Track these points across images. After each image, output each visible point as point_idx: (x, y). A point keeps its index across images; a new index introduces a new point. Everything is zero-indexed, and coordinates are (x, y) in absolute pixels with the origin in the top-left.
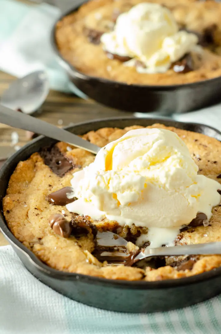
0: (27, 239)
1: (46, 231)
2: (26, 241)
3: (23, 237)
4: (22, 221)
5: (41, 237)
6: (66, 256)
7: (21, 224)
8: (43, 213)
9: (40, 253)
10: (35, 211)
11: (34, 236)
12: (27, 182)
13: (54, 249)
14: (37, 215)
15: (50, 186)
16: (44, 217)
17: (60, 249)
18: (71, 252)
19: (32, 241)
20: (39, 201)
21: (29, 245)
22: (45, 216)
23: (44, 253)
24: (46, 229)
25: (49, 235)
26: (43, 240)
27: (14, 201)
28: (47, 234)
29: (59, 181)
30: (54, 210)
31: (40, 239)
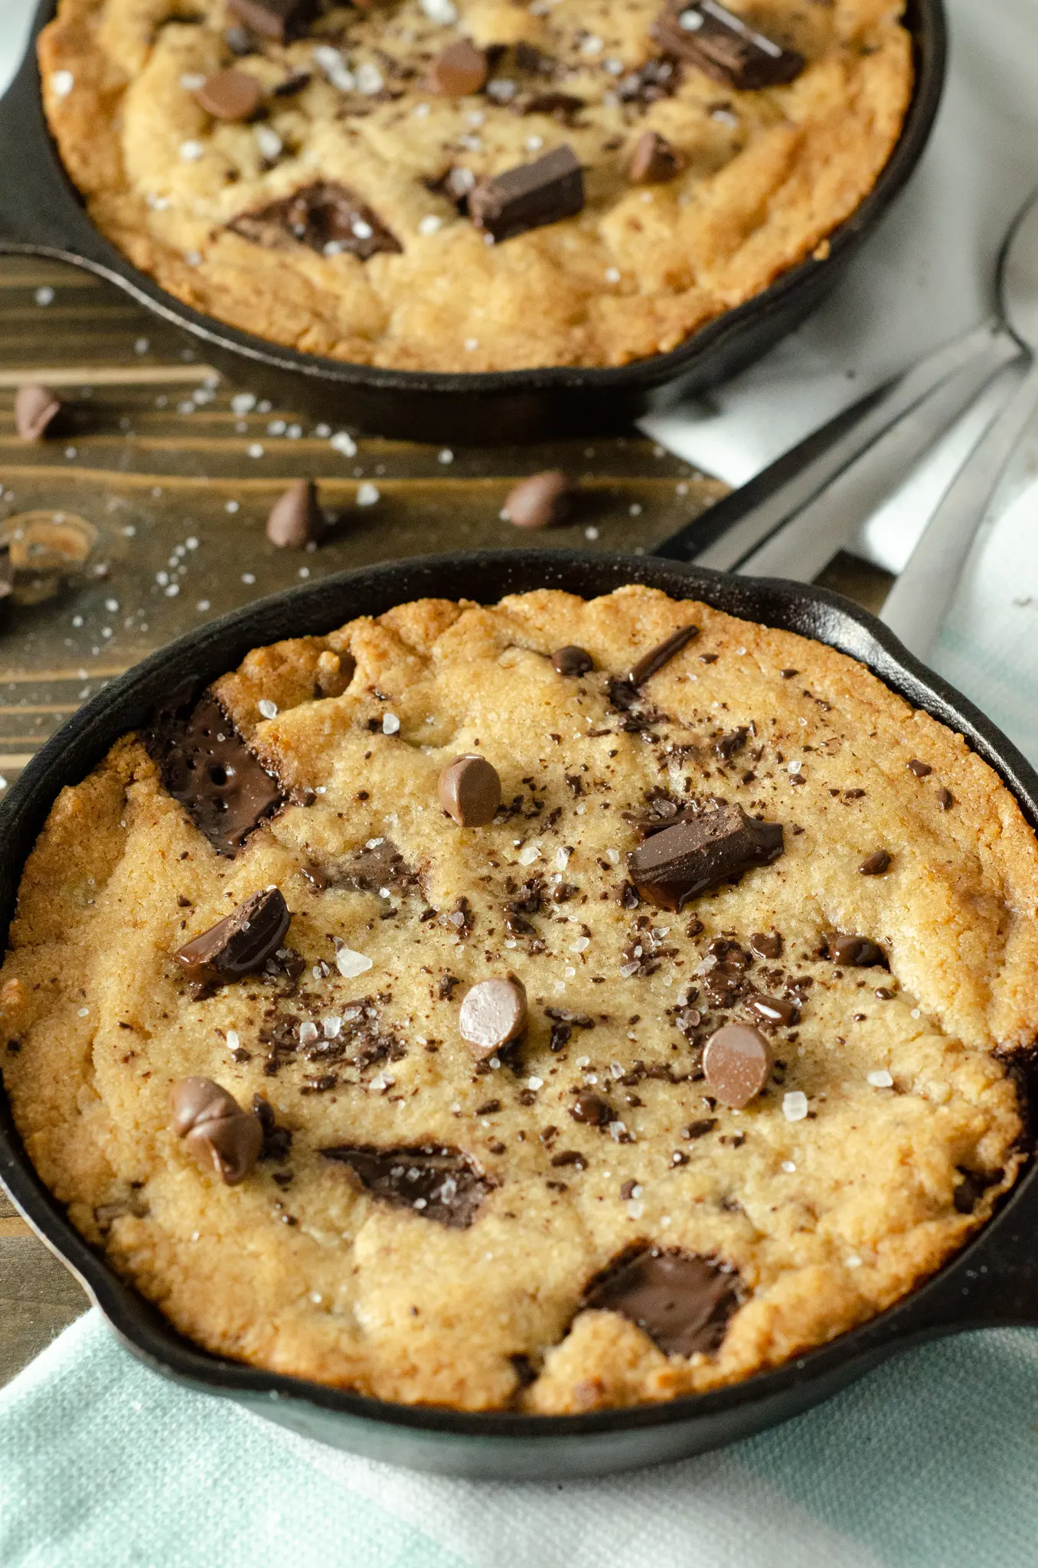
0: (86, 1187)
1: (163, 1143)
2: (80, 1200)
3: (72, 1179)
4: (67, 1092)
5: (141, 1180)
6: (236, 1279)
7: (62, 1111)
8: (153, 1046)
9: (134, 1264)
10: (120, 1037)
11: (114, 1175)
12: (92, 882)
13: (189, 1240)
14: (126, 1060)
15: (185, 903)
16: (157, 1072)
17: (214, 1239)
18: (255, 1256)
19: (104, 1199)
20: (137, 984)
21: (92, 1221)
22: (159, 1063)
23: (152, 1262)
24: (162, 1136)
25: (172, 1165)
26: (148, 1193)
27: (38, 987)
28: (165, 1164)
29: (222, 876)
30: (198, 1027)
31: (137, 1186)
